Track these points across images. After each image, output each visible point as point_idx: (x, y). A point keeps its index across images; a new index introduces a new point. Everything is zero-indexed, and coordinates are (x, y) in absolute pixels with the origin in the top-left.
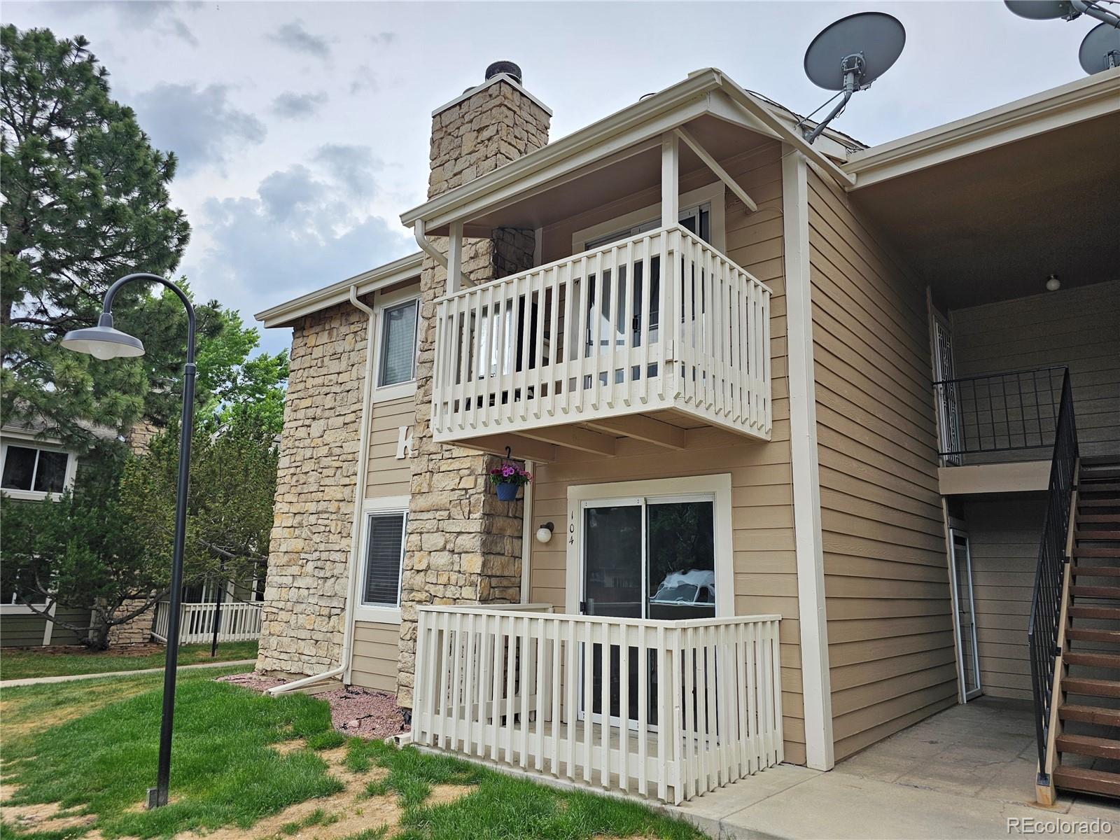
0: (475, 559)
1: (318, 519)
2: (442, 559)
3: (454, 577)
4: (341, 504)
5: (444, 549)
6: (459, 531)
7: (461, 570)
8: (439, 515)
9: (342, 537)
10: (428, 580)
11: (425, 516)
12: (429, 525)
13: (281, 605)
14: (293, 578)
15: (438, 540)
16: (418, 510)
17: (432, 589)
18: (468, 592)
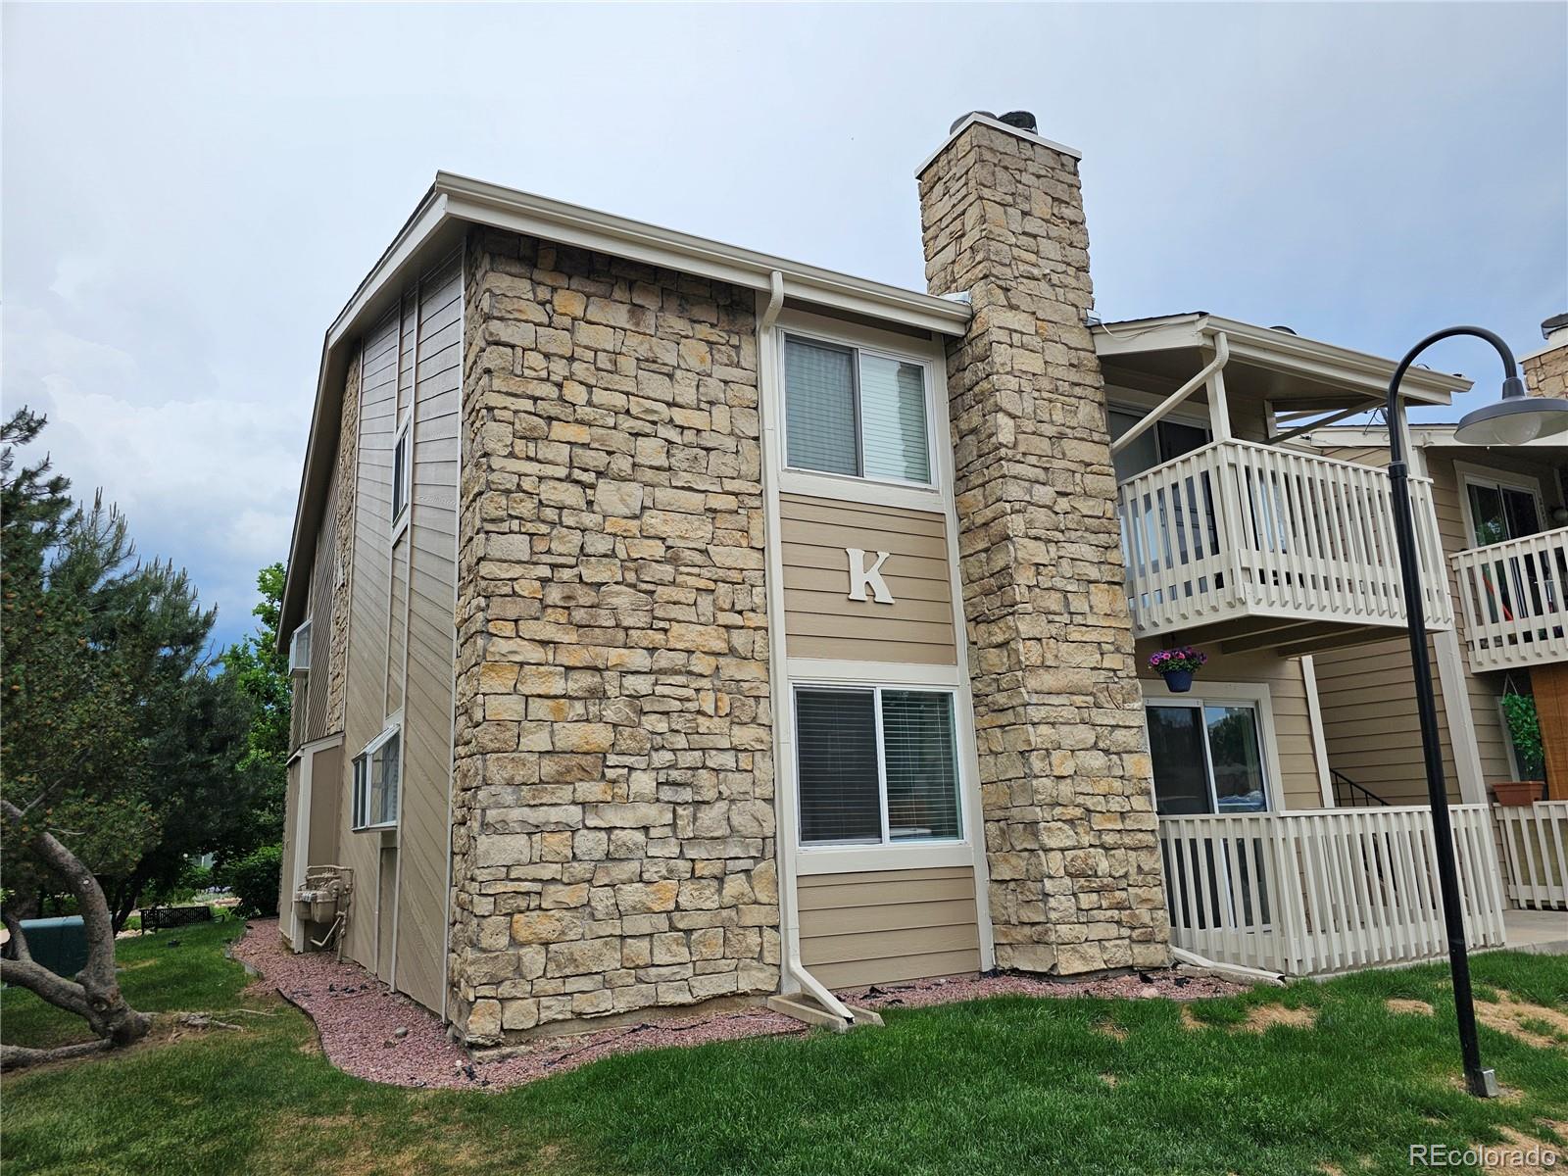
0: (1144, 761)
1: (656, 684)
2: (1097, 760)
3: (1117, 784)
4: (722, 661)
5: (1095, 747)
6: (1114, 723)
7: (1127, 775)
8: (1079, 700)
9: (732, 723)
10: (1079, 790)
11: (1055, 700)
12: (1068, 713)
13: (548, 872)
14: (584, 808)
15: (1088, 735)
16: (1046, 690)
17: (1090, 802)
18: (1138, 803)
